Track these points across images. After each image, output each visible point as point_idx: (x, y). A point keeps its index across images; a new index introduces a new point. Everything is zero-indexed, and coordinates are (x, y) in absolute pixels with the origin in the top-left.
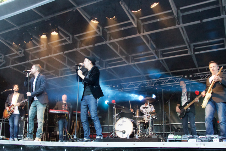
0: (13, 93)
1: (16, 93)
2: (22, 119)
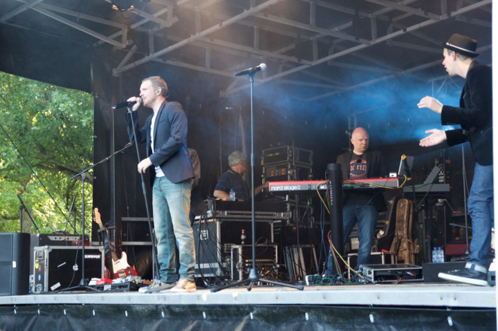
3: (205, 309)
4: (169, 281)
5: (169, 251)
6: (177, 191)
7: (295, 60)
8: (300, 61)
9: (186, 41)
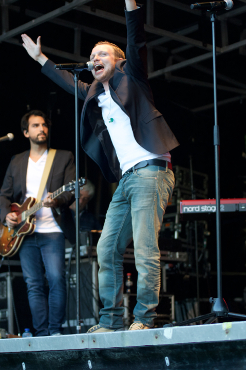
0: (28, 148)
1: (39, 150)
2: (82, 254)
3: (170, 351)
4: (116, 326)
5: (115, 283)
6: (148, 196)
7: (199, 44)
8: (206, 46)
9: (57, 12)
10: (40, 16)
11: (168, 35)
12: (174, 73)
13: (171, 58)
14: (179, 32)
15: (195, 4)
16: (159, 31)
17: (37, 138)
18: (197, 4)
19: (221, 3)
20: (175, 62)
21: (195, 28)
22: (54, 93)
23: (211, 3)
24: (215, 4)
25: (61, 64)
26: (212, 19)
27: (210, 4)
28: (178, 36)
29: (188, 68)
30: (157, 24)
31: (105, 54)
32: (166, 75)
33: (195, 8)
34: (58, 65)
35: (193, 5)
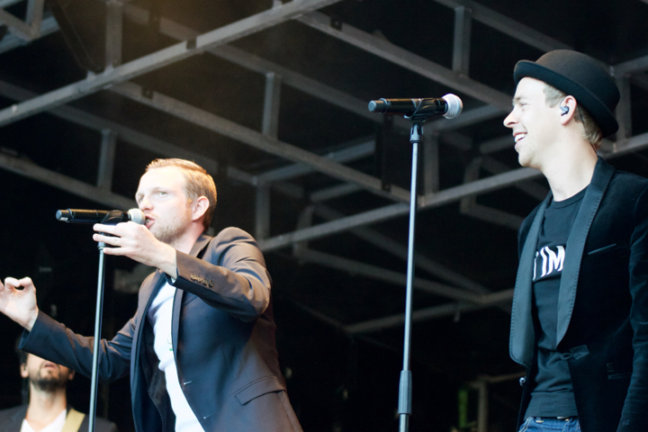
7: (374, 185)
8: (389, 190)
9: (67, 92)
10: (29, 98)
11: (307, 161)
12: (314, 244)
13: (308, 211)
14: (331, 155)
15: (380, 102)
16: (288, 151)
17: (39, 374)
18: (384, 101)
19: (436, 102)
20: (317, 220)
21: (367, 148)
22: (48, 270)
23: (414, 100)
24: (423, 104)
25: (71, 210)
26: (415, 137)
27: (411, 103)
28: (328, 163)
29: (346, 235)
30: (284, 135)
31: (164, 193)
32: (297, 248)
33: (379, 109)
34: (67, 211)
35: (373, 103)
